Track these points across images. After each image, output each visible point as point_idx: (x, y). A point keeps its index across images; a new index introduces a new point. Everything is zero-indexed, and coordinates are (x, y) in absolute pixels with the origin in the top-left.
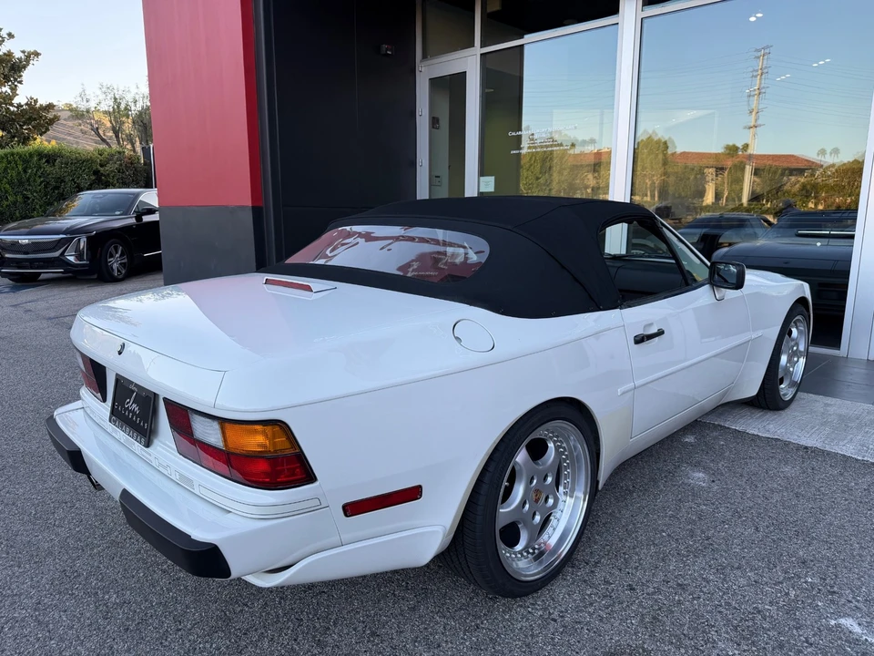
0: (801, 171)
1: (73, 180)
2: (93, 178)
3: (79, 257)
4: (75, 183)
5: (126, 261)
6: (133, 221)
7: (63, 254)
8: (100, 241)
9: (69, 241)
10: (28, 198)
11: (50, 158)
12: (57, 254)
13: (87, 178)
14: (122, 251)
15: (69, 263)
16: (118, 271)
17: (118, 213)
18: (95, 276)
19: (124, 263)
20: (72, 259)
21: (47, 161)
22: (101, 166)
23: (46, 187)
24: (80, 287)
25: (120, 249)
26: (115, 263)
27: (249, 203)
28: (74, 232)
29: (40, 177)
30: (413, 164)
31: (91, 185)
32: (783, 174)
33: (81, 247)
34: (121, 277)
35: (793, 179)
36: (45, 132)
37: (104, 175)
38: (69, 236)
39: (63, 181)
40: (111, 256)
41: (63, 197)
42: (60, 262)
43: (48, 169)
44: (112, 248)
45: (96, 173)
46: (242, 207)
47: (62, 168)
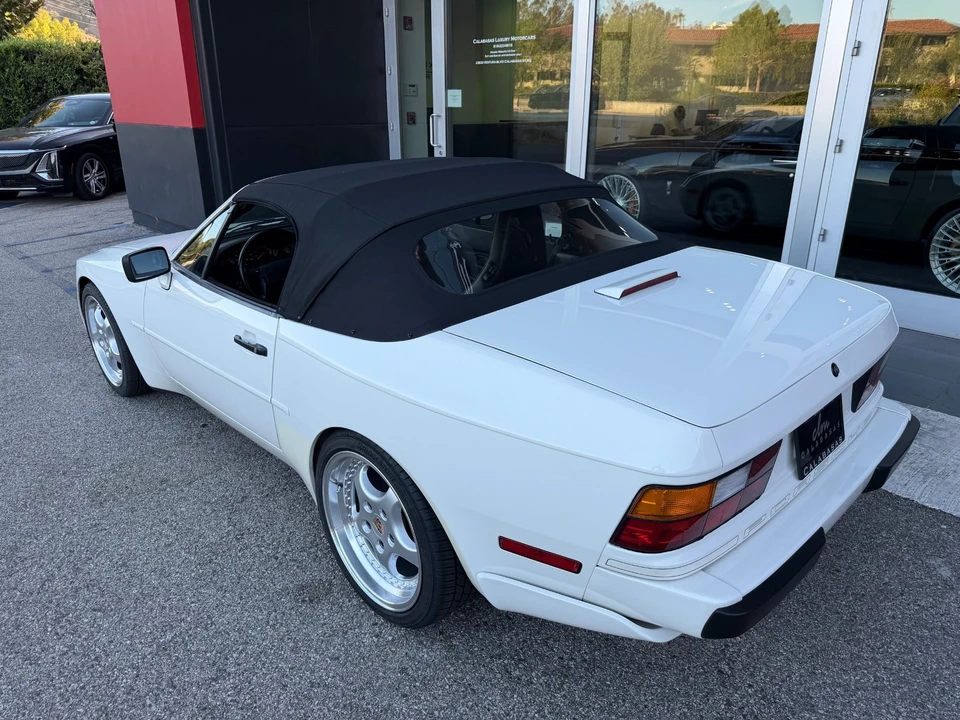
0: (942, 39)
1: (55, 80)
2: (76, 77)
3: (52, 173)
4: (58, 83)
5: (105, 176)
6: (112, 130)
7: (34, 170)
8: (73, 156)
9: (39, 156)
10: (10, 102)
11: (29, 54)
12: (27, 171)
13: (69, 79)
14: (99, 166)
15: (41, 181)
16: (97, 188)
17: (93, 122)
18: (71, 194)
19: (104, 179)
20: (45, 176)
21: (26, 58)
22: (85, 63)
23: (27, 88)
24: (56, 206)
25: (97, 164)
26: (93, 178)
27: (189, 125)
28: (45, 146)
29: (19, 77)
30: (382, 72)
31: (75, 85)
32: (915, 44)
33: (53, 161)
34: (100, 194)
35: (926, 49)
36: (30, 20)
37: (88, 75)
38: (37, 151)
39: (45, 81)
40: (87, 172)
41: (46, 99)
42: (32, 179)
43: (28, 67)
44: (87, 163)
45: (79, 71)
46: (185, 129)
47: (42, 66)
